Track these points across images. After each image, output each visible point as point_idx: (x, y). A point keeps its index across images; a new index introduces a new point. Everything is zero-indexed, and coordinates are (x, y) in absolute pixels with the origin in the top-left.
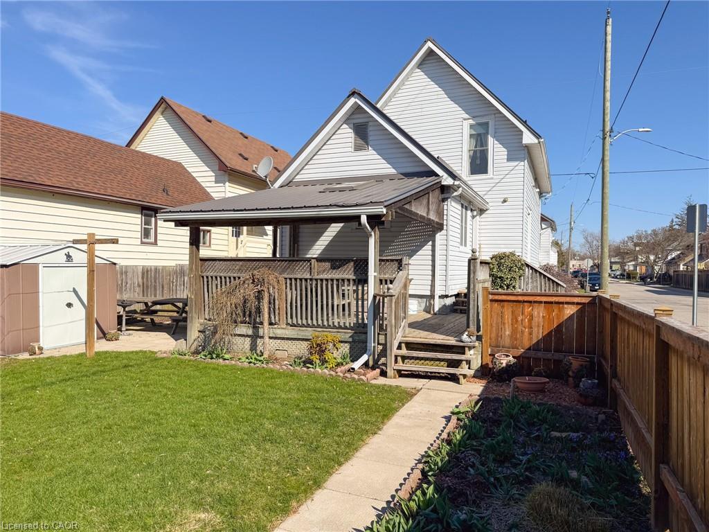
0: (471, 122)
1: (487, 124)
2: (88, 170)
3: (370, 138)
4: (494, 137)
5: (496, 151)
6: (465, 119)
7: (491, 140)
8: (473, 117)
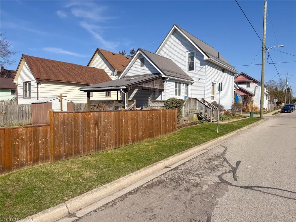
0: (189, 52)
1: (194, 53)
2: (71, 75)
3: (145, 63)
4: (196, 57)
5: (197, 62)
6: (187, 52)
7: (195, 58)
8: (190, 51)
